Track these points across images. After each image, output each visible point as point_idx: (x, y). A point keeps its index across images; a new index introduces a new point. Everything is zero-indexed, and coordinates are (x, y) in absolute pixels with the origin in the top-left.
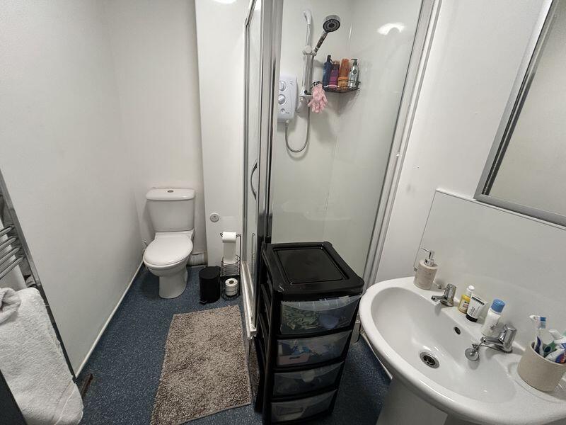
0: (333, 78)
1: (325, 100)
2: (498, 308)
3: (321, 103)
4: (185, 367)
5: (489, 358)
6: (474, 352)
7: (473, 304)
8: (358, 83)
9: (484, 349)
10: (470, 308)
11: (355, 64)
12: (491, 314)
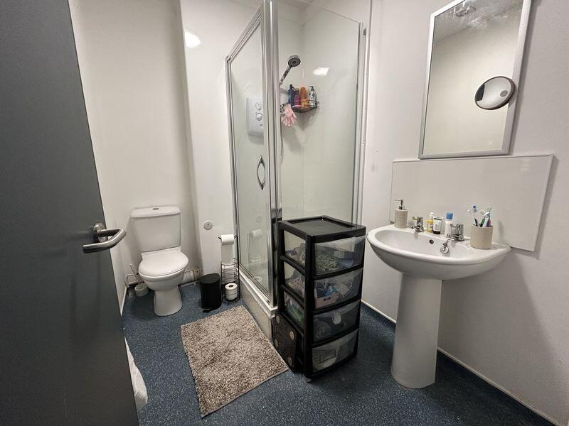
0: (297, 101)
1: (295, 116)
2: (450, 217)
3: (292, 118)
4: (213, 361)
5: (453, 246)
6: (445, 248)
7: (436, 222)
8: (316, 103)
9: (449, 244)
10: (434, 225)
11: (313, 90)
12: (448, 222)
